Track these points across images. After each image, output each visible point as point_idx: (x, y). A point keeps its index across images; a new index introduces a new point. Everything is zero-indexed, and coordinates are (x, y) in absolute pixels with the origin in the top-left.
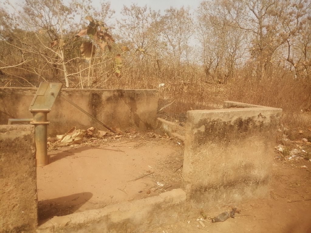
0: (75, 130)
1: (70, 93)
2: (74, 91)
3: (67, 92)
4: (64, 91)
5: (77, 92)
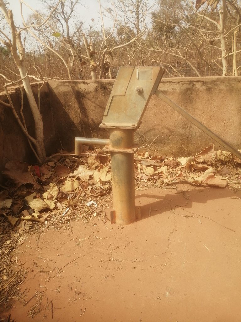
0: (213, 150)
1: (210, 86)
2: (217, 81)
3: (204, 83)
4: (199, 82)
5: (222, 82)
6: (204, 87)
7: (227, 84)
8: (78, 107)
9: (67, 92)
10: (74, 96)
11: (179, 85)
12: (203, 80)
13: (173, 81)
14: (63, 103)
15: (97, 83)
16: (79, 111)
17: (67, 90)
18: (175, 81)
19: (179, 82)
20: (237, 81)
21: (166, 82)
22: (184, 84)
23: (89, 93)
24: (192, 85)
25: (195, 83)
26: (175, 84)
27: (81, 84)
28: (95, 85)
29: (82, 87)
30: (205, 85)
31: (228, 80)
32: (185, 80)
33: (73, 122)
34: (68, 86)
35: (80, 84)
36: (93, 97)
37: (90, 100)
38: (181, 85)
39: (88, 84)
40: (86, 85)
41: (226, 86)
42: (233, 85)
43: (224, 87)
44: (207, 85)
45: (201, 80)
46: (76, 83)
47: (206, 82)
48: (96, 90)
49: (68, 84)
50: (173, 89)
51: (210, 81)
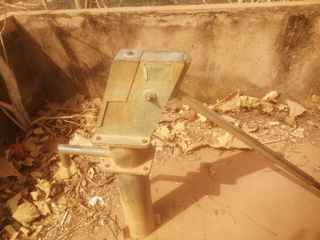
1: (236, 18)
2: (247, 12)
3: (229, 14)
4: (223, 14)
5: (252, 13)
6: (229, 20)
7: (259, 16)
8: (62, 48)
9: (43, 29)
10: (54, 34)
11: (195, 18)
12: (227, 11)
13: (188, 13)
14: (41, 44)
15: (83, 17)
16: (64, 53)
17: (43, 27)
18: (190, 12)
19: (196, 14)
20: (273, 12)
21: (178, 14)
22: (202, 16)
23: (74, 30)
24: (213, 17)
25: (217, 15)
26: (191, 16)
27: (61, 18)
28: (81, 19)
29: (63, 22)
30: (229, 17)
31: (260, 10)
32: (204, 11)
33: (59, 67)
34: (44, 21)
35: (59, 17)
36: (81, 35)
37: (76, 39)
38: (199, 18)
39: (71, 17)
40: (68, 19)
41: (257, 18)
42: (267, 17)
43: (255, 21)
44: (233, 17)
45: (226, 11)
46: (54, 17)
47: (231, 13)
48: (84, 25)
49: (42, 18)
50: (188, 23)
51: (237, 12)
